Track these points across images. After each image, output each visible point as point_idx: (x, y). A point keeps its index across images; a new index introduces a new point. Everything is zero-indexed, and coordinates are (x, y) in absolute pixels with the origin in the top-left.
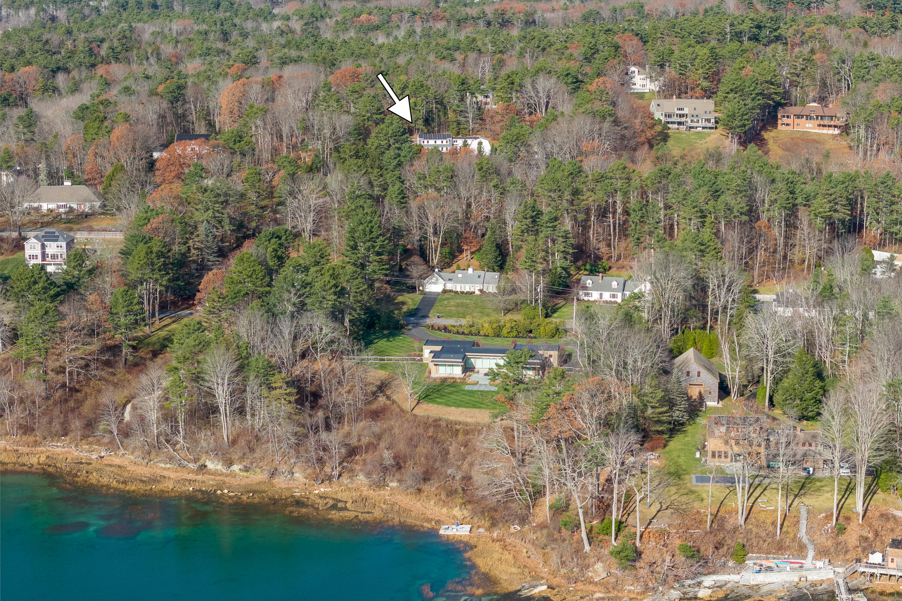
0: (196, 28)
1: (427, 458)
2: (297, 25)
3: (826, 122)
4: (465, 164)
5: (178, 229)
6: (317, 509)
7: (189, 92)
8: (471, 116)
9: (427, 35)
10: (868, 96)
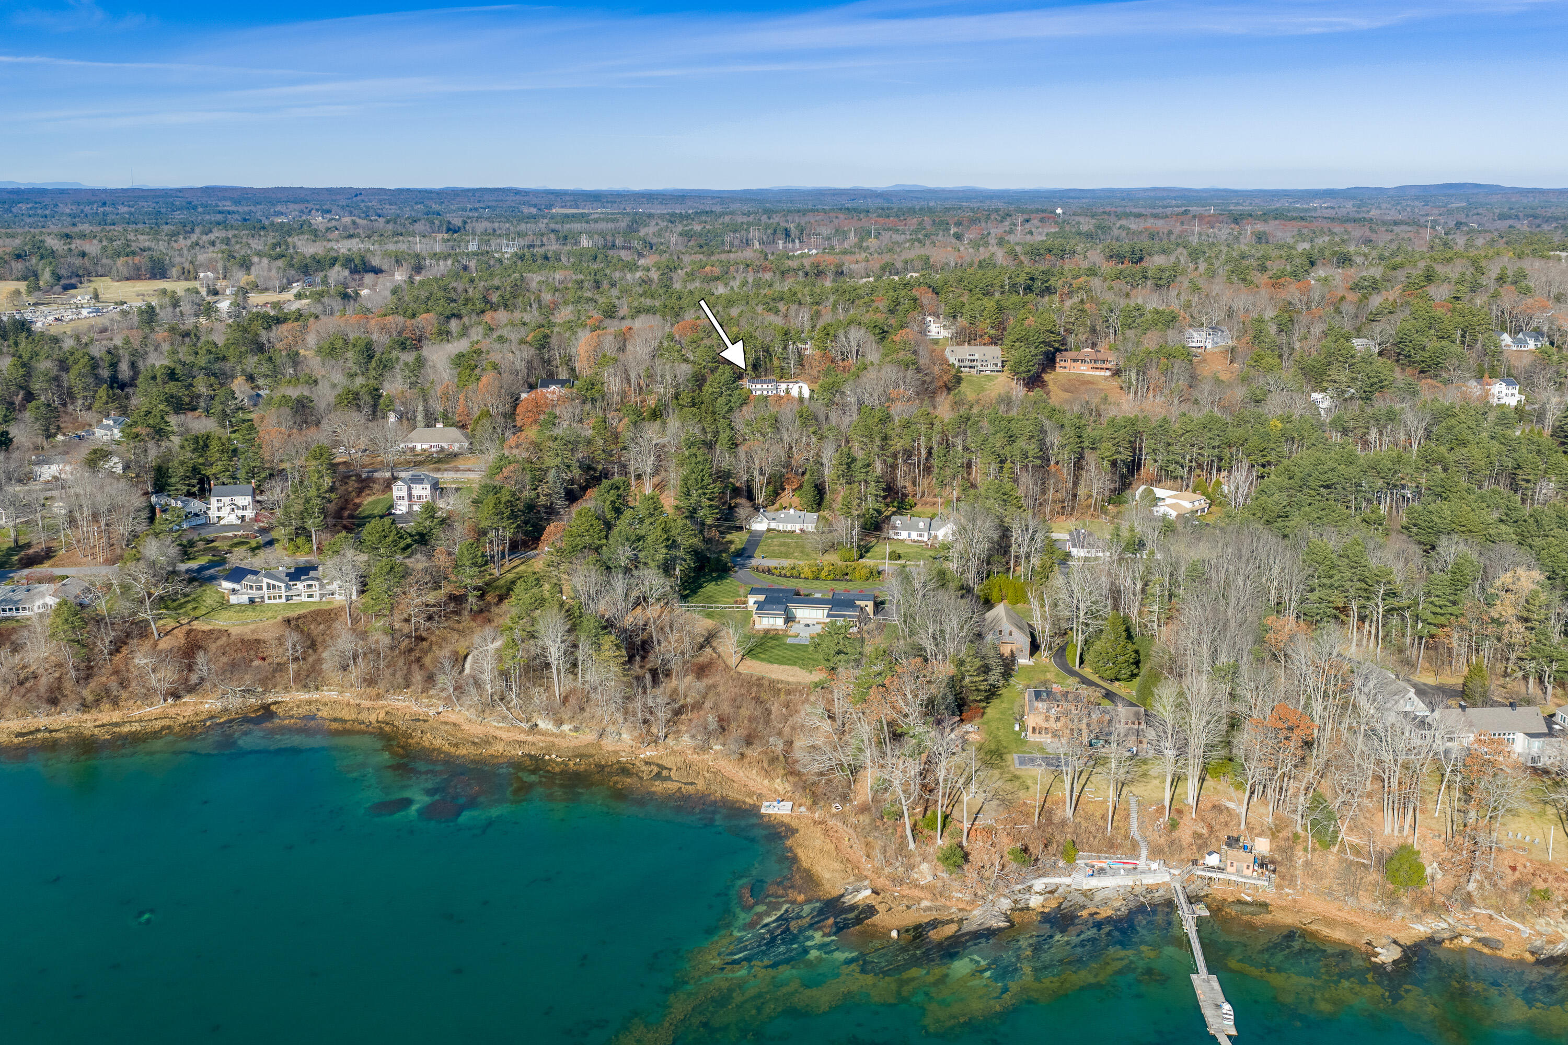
0: (574, 277)
1: (750, 721)
2: (655, 275)
3: (1099, 365)
4: (787, 411)
5: (528, 477)
6: (641, 778)
7: (554, 341)
8: (792, 362)
9: (757, 285)
10: (1138, 343)
